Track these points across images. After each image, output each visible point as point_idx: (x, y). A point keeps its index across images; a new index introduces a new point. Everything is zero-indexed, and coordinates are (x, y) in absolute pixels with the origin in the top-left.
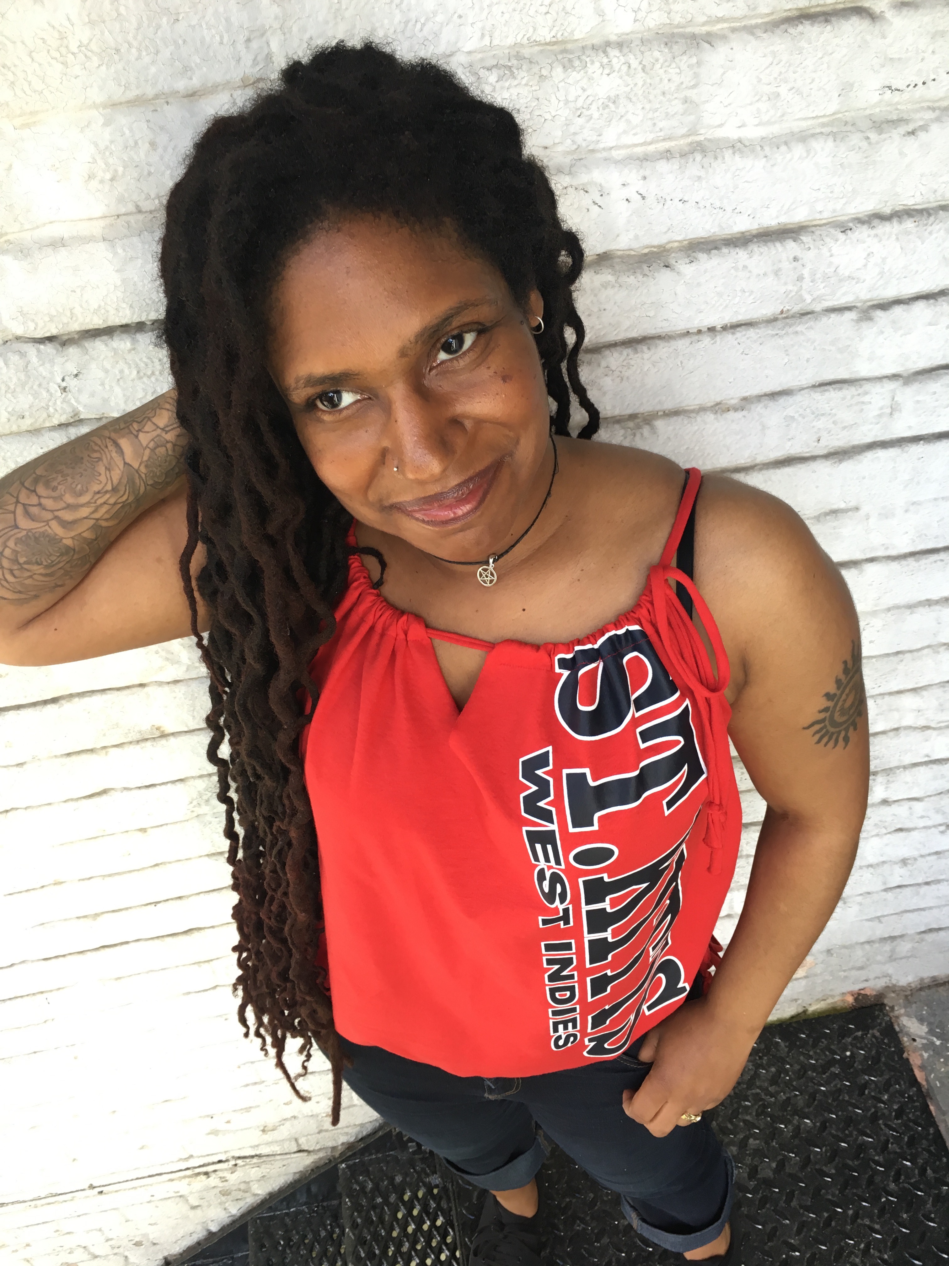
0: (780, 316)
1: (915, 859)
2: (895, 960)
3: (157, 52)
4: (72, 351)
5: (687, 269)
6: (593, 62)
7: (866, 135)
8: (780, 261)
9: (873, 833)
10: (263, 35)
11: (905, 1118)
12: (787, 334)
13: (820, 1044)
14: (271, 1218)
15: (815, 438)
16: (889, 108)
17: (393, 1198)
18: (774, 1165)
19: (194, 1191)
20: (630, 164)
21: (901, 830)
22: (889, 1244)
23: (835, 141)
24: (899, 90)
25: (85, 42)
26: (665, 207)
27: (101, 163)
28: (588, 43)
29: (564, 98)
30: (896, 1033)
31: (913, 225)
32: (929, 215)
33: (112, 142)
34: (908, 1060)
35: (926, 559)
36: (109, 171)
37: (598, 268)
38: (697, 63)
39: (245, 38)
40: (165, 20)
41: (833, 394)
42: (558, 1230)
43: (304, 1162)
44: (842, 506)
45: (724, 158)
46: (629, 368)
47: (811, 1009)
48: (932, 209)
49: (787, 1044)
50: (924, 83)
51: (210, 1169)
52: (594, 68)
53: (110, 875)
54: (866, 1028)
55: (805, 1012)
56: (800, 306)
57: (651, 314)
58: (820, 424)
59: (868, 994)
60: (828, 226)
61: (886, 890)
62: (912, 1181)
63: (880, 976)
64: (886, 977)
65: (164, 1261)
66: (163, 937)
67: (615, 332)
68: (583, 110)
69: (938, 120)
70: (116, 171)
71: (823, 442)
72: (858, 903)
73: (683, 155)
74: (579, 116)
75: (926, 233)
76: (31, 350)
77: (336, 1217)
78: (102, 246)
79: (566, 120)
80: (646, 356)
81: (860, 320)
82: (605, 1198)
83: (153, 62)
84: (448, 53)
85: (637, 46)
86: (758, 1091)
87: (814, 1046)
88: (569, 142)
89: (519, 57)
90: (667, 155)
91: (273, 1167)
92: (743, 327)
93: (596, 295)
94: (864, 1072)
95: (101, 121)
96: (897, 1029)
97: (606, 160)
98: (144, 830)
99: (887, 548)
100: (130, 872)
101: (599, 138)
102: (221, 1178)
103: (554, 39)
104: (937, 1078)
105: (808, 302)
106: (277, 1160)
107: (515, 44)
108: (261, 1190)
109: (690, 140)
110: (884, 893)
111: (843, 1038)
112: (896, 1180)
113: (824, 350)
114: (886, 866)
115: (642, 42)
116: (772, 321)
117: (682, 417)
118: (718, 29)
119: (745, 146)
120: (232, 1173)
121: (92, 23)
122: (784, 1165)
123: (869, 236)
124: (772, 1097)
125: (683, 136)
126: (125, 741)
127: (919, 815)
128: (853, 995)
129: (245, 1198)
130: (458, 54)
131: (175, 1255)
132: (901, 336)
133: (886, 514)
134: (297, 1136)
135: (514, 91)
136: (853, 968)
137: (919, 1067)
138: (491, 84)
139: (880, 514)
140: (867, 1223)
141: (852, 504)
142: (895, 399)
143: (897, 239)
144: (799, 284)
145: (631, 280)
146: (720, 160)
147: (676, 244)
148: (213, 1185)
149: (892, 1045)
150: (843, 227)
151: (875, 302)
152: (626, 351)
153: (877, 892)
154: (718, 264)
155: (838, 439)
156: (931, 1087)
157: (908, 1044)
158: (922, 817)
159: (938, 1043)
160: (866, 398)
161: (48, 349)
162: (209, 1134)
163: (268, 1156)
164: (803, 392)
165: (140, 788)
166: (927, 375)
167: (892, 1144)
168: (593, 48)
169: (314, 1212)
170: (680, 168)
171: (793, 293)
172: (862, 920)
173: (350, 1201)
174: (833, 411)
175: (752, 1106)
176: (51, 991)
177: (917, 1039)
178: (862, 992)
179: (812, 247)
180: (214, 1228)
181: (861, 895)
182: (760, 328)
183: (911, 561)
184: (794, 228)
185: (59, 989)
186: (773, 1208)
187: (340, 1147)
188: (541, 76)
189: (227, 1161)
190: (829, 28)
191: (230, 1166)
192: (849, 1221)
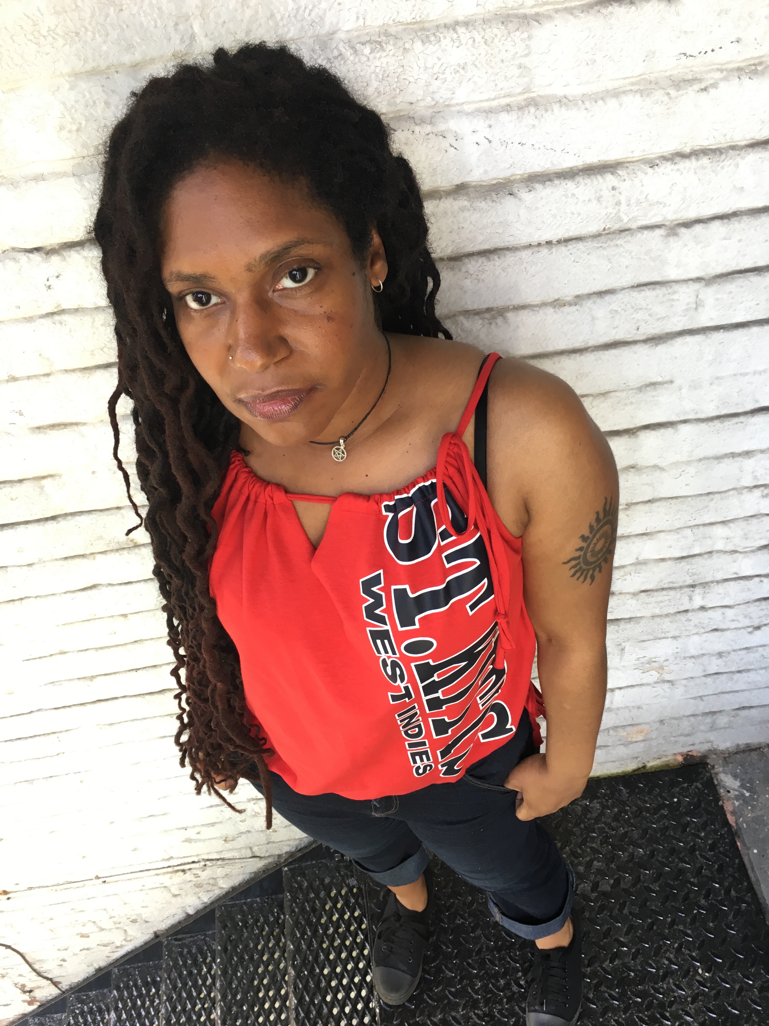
0: (603, 233)
1: (729, 653)
2: (716, 729)
3: (108, 35)
4: (55, 259)
5: (526, 196)
6: (445, 38)
7: (667, 91)
8: (601, 190)
9: (694, 632)
10: (187, 20)
11: (717, 851)
12: (609, 246)
13: (654, 792)
14: (233, 906)
15: (635, 327)
16: (686, 70)
17: (322, 894)
18: (612, 882)
19: (175, 883)
20: (479, 115)
21: (716, 630)
22: (697, 945)
23: (642, 96)
24: (692, 56)
25: (53, 27)
26: (508, 148)
27: (68, 118)
28: (441, 22)
29: (424, 65)
30: (715, 786)
31: (708, 161)
32: (721, 153)
33: (76, 102)
34: (722, 806)
35: (729, 421)
36: (74, 124)
37: (456, 196)
38: (528, 37)
39: (174, 23)
40: (112, 9)
41: (648, 293)
42: (444, 923)
43: (257, 865)
44: (660, 379)
45: (553, 111)
46: (484, 273)
47: (649, 765)
48: (724, 149)
49: (628, 791)
50: (713, 51)
51: (186, 867)
52: (446, 42)
53: (101, 648)
54: (691, 782)
55: (644, 767)
56: (619, 224)
57: (500, 231)
58: (639, 316)
59: (695, 755)
60: (639, 162)
61: (705, 676)
62: (719, 898)
63: (704, 741)
64: (708, 742)
65: (154, 935)
66: (143, 694)
67: (472, 245)
68: (440, 75)
69: (725, 79)
70: (80, 124)
71: (642, 331)
72: (684, 685)
73: (520, 108)
74: (436, 79)
75: (719, 168)
76: (23, 258)
77: (281, 907)
78: (72, 179)
79: (426, 82)
80: (497, 263)
81: (668, 235)
82: (480, 901)
83: (105, 42)
84: (331, 31)
85: (480, 24)
86: (603, 825)
87: (650, 793)
88: (429, 99)
89: (387, 34)
90: (508, 108)
91: (234, 868)
92: (574, 241)
93: (455, 217)
94: (687, 814)
95: (67, 86)
96: (716, 782)
97: (459, 112)
98: (125, 616)
99: (697, 413)
100: (117, 646)
101: (453, 96)
102: (194, 874)
103: (414, 20)
104: (744, 821)
105: (625, 221)
106: (237, 863)
107: (384, 24)
108: (225, 885)
109: (525, 96)
110: (704, 678)
111: (672, 788)
112: (706, 897)
113: (640, 258)
114: (705, 658)
115: (484, 21)
116: (596, 236)
117: (528, 310)
118: (546, 11)
119: (570, 101)
120: (203, 871)
121: (57, 13)
122: (620, 882)
123: (672, 170)
124: (613, 830)
125: (520, 94)
126: (107, 549)
127: (731, 619)
128: (682, 756)
129: (214, 890)
130: (339, 32)
131: (162, 931)
132: (702, 248)
133: (695, 386)
134: (251, 845)
135: (384, 60)
136: (681, 735)
137: (731, 812)
138: (366, 55)
139: (690, 386)
140: (682, 929)
141: (667, 378)
142: (699, 297)
143: (695, 173)
144: (617, 208)
145: (483, 205)
146: (550, 112)
147: (518, 177)
148: (189, 880)
149: (711, 795)
150: (651, 163)
151: (681, 221)
152: (481, 260)
153: (699, 677)
154: (552, 192)
155: (654, 328)
156: (740, 828)
157: (723, 794)
158: (733, 621)
159: (747, 794)
160: (675, 297)
161: (36, 257)
162: (184, 841)
163: (230, 859)
164: (623, 291)
165: (120, 584)
166: (724, 279)
167: (705, 869)
168: (445, 27)
169: (265, 902)
170: (518, 118)
171: (613, 215)
172: (687, 699)
173: (290, 895)
174: (649, 307)
175: (598, 837)
176: (61, 732)
177: (731, 791)
178: (690, 753)
179: (627, 179)
180: (191, 912)
181: (686, 679)
182: (587, 242)
183: (716, 423)
184: (613, 164)
185: (67, 731)
186: (609, 914)
187: (284, 855)
188: (405, 49)
189: (199, 862)
190: (633, 8)
191: (201, 866)
192: (667, 926)
